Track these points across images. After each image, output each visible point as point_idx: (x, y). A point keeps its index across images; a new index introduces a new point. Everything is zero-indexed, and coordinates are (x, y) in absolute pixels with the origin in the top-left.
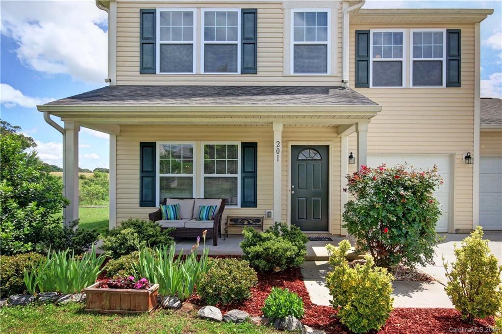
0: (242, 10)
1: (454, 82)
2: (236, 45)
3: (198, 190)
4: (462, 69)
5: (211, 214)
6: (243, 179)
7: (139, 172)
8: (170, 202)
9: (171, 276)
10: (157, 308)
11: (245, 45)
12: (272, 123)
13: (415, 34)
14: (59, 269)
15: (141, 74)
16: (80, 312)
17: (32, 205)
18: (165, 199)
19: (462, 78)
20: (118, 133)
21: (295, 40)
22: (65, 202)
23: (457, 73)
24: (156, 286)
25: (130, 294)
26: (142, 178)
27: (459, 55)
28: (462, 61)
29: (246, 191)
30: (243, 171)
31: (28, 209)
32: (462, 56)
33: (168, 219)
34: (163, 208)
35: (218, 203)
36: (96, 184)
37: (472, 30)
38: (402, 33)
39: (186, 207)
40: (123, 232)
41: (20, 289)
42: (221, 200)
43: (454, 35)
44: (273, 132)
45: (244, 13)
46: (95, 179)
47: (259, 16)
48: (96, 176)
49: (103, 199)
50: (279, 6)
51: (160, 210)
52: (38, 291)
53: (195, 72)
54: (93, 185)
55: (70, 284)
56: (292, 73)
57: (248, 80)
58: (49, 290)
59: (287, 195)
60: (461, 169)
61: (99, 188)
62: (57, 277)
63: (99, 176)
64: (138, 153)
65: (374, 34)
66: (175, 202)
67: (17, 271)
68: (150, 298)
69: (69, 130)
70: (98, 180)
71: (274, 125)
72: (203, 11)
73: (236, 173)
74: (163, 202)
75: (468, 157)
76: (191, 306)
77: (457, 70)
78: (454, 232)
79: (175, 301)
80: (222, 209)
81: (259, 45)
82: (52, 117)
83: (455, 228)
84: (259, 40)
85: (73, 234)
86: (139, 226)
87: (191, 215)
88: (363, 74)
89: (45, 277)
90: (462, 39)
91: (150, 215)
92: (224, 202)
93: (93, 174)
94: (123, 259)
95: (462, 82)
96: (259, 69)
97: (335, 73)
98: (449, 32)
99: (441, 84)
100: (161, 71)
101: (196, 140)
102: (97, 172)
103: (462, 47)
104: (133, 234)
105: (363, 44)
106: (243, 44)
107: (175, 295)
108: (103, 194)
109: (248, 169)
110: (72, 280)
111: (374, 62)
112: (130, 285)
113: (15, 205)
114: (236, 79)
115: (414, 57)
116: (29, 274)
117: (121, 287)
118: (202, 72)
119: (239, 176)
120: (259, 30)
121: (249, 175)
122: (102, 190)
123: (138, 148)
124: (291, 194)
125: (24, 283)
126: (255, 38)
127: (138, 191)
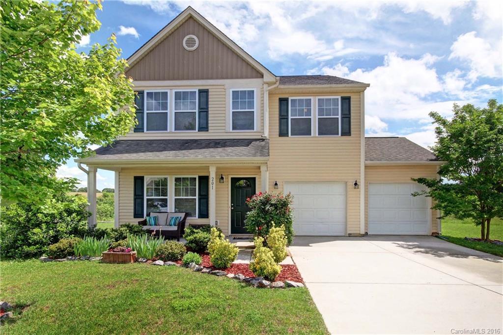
0: (199, 90)
1: (347, 132)
2: (195, 112)
3: (171, 206)
4: (352, 124)
5: (177, 222)
6: (200, 199)
7: (133, 195)
8: (152, 215)
9: (142, 248)
10: (135, 262)
11: (201, 113)
12: (209, 166)
13: (319, 99)
14: (89, 245)
15: (135, 132)
16: (100, 263)
17: (74, 215)
18: (150, 213)
19: (352, 130)
20: (120, 171)
21: (233, 109)
22: (90, 214)
23: (348, 126)
24: (135, 252)
25: (123, 254)
26: (135, 200)
27: (350, 114)
28: (352, 118)
29: (201, 207)
30: (200, 195)
31: (72, 217)
32: (352, 114)
33: (150, 225)
34: (148, 218)
35: (182, 215)
36: (104, 203)
37: (359, 97)
38: (310, 99)
39: (162, 218)
40: (121, 229)
41: (72, 254)
42: (185, 214)
43: (346, 100)
44: (210, 172)
45: (200, 92)
46: (104, 199)
47: (210, 93)
48: (105, 196)
49: (110, 216)
50: (223, 87)
51: (146, 219)
52: (80, 255)
53: (168, 131)
54: (102, 204)
55: (95, 253)
56: (231, 130)
57: (203, 136)
58: (85, 255)
59: (228, 210)
60: (352, 192)
61: (108, 207)
62: (89, 248)
63: (108, 196)
64: (133, 183)
65: (292, 100)
66: (156, 215)
67: (70, 246)
68: (132, 257)
69: (91, 172)
70: (106, 200)
71: (210, 168)
72: (174, 91)
73: (195, 196)
74: (148, 215)
75: (356, 184)
76: (151, 261)
77: (348, 124)
78: (348, 235)
79: (144, 259)
80: (185, 218)
81: (210, 112)
82: (82, 165)
83: (348, 233)
84: (210, 109)
85: (94, 231)
86: (131, 227)
87: (165, 223)
88: (284, 127)
89: (83, 248)
90: (352, 103)
91: (139, 222)
92: (187, 215)
93: (102, 194)
94: (120, 241)
95: (352, 133)
96: (210, 128)
97: (259, 130)
98: (343, 99)
99: (338, 134)
100: (147, 130)
101: (170, 175)
102: (105, 192)
103: (352, 109)
104: (126, 231)
105: (284, 107)
106: (200, 112)
107: (145, 257)
108: (110, 212)
109: (203, 193)
110: (96, 250)
111: (291, 119)
112: (123, 251)
113: (66, 214)
114: (195, 135)
115: (319, 115)
116: (76, 247)
117: (119, 252)
118: (173, 130)
119: (197, 197)
120: (210, 103)
121: (203, 197)
122: (110, 209)
123: (133, 180)
124: (231, 210)
125: (74, 251)
126: (207, 108)
127: (133, 208)
